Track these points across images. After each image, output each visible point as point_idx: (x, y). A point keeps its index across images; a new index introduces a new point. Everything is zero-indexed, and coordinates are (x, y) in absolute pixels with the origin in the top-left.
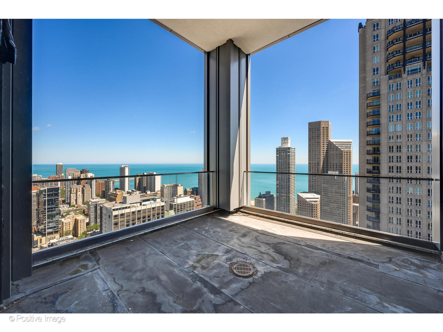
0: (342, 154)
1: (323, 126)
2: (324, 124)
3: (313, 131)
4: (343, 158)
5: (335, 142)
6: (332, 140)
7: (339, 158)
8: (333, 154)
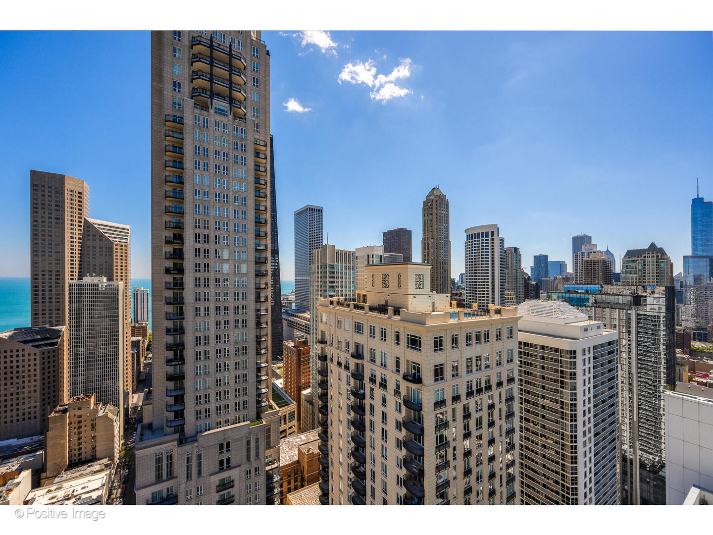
0: (111, 248)
1: (71, 187)
2: (72, 183)
3: (43, 191)
4: (114, 256)
5: (98, 224)
6: (91, 220)
7: (106, 255)
8: (94, 247)
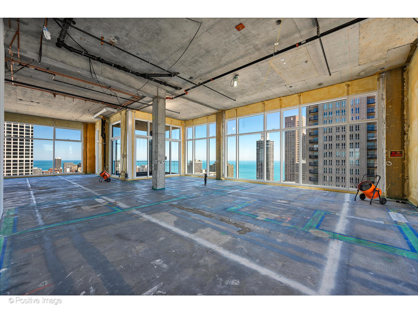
1: (298, 120)
3: (289, 125)
